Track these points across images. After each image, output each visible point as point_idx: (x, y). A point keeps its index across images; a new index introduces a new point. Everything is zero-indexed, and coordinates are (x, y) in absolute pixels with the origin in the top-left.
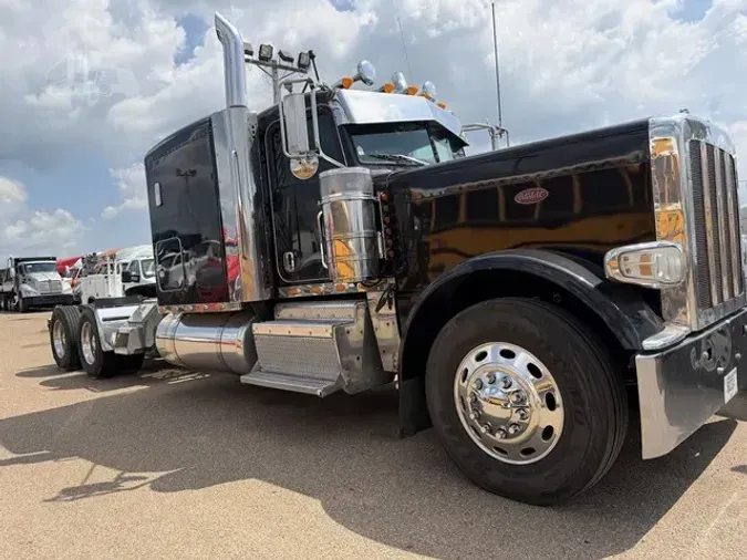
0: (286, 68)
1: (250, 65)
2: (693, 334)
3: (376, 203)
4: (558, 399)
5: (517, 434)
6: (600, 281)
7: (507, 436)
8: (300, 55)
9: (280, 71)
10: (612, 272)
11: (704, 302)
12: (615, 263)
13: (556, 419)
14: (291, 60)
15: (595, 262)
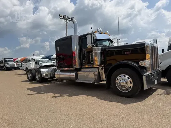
0: (69, 20)
1: (61, 19)
2: (151, 74)
3: (102, 52)
4: (132, 82)
5: (126, 87)
6: (138, 66)
7: (124, 88)
8: (72, 17)
9: (67, 21)
10: (140, 64)
11: (152, 69)
12: (141, 63)
13: (132, 85)
14: (70, 19)
15: (138, 63)
